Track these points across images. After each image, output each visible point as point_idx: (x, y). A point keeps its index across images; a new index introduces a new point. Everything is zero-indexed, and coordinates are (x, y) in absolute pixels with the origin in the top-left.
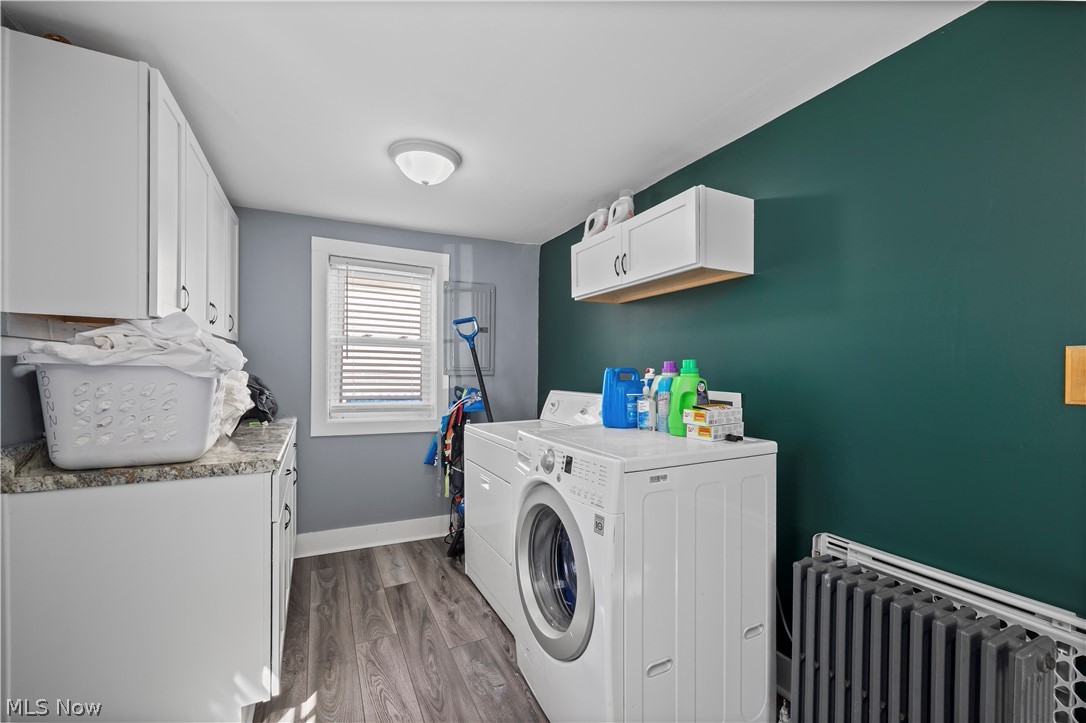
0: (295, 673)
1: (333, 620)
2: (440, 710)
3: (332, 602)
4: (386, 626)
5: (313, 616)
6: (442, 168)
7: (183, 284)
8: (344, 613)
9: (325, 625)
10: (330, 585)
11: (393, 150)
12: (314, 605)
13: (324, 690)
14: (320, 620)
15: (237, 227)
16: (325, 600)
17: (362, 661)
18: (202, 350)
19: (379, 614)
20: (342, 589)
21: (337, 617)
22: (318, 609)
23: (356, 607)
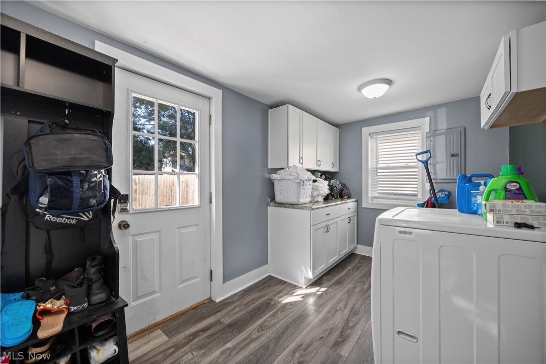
0: (328, 281)
1: (350, 275)
2: (354, 315)
3: (355, 270)
4: (364, 285)
5: (346, 271)
6: (383, 88)
7: (301, 156)
8: (354, 275)
9: (347, 275)
10: (359, 265)
11: (360, 89)
12: (349, 268)
13: (330, 289)
14: (346, 273)
15: (338, 133)
16: (353, 269)
17: (346, 289)
18: (296, 174)
19: (366, 281)
20: (362, 268)
21: (352, 275)
22: (349, 270)
23: (361, 275)
